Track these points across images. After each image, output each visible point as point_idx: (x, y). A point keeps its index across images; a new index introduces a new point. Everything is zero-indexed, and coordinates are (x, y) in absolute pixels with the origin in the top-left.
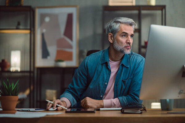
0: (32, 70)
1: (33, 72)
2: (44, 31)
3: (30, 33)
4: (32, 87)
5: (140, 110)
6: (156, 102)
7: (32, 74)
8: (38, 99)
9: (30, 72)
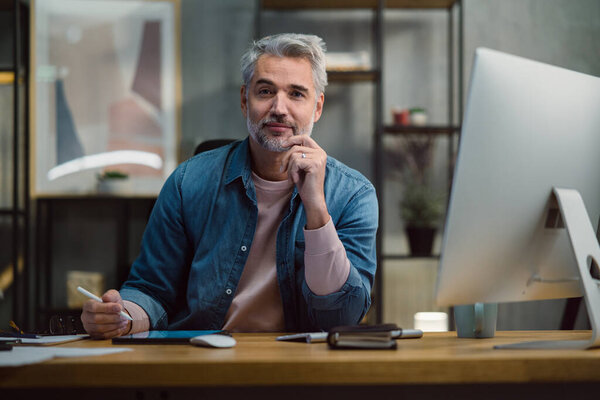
0: (21, 204)
1: (26, 214)
2: (64, 72)
3: (15, 83)
4: (20, 265)
5: (388, 339)
6: (430, 309)
7: (21, 221)
8: (43, 302)
9: (14, 212)
